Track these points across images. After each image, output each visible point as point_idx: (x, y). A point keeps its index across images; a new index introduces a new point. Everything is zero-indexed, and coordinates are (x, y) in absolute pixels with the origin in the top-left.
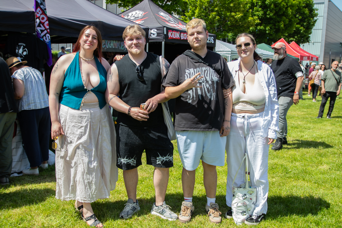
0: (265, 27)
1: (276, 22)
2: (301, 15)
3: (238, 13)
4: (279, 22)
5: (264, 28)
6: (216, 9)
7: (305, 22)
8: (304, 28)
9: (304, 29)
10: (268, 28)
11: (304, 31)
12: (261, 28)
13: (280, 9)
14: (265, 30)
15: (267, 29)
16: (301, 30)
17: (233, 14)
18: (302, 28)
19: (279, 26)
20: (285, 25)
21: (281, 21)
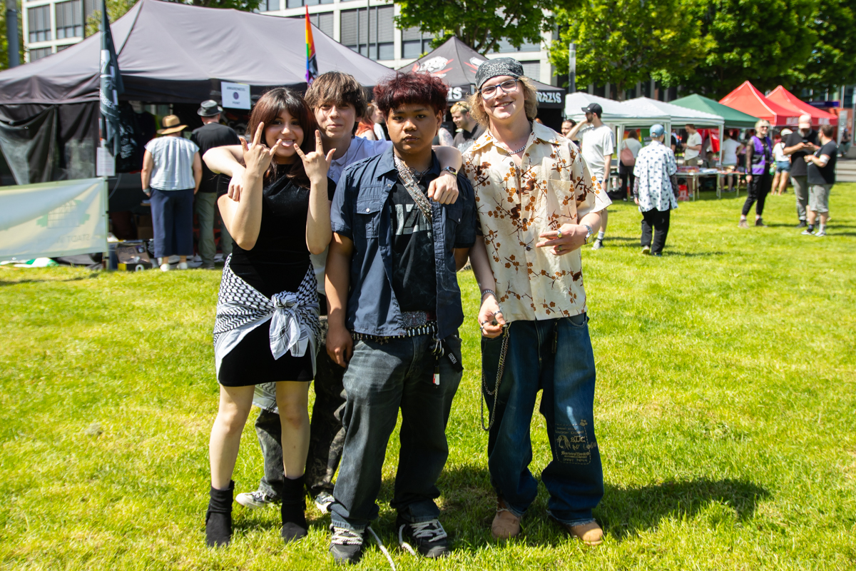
0: (741, 54)
1: (764, 43)
2: (834, 24)
3: (666, 31)
4: (771, 42)
5: (737, 56)
6: (621, 24)
7: (844, 37)
8: (842, 50)
9: (842, 54)
10: (746, 56)
11: (844, 58)
12: (731, 57)
13: (772, 15)
14: (741, 62)
15: (745, 59)
16: (835, 56)
17: (657, 33)
18: (836, 52)
19: (770, 52)
20: (783, 50)
21: (774, 41)
